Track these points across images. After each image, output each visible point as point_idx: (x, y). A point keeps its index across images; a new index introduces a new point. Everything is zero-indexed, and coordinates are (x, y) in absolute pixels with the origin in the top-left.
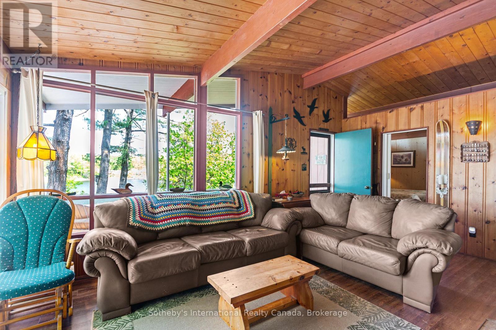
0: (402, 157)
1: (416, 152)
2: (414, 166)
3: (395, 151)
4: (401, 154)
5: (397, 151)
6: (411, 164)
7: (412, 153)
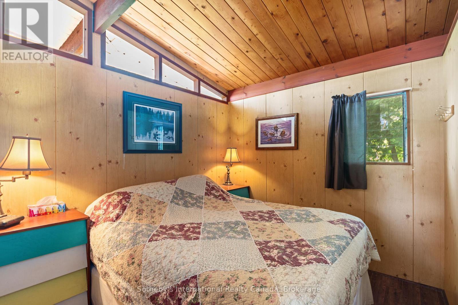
0: (276, 129)
1: (301, 117)
2: (296, 147)
3: (264, 116)
4: (273, 122)
5: (269, 115)
6: (290, 142)
7: (293, 119)
